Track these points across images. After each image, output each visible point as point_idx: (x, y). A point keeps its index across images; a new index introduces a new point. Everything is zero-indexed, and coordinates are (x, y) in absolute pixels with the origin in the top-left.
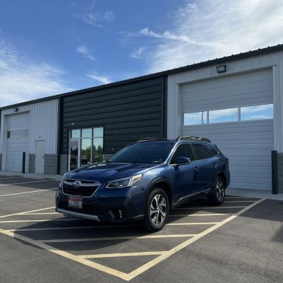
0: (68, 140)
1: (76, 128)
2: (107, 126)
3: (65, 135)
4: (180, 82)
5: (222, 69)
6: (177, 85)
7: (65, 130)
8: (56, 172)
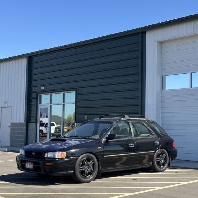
0: (37, 107)
1: (45, 92)
6: (156, 43)
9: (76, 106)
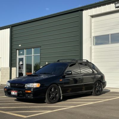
3: (14, 54)
6: (89, 17)
7: (14, 50)
9: (40, 56)
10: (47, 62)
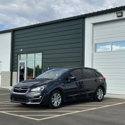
0: (18, 61)
1: (23, 53)
2: (45, 52)
3: (16, 58)
4: (93, 23)
5: (120, 14)
7: (16, 54)
8: (9, 84)
9: (42, 61)
10: (49, 68)
